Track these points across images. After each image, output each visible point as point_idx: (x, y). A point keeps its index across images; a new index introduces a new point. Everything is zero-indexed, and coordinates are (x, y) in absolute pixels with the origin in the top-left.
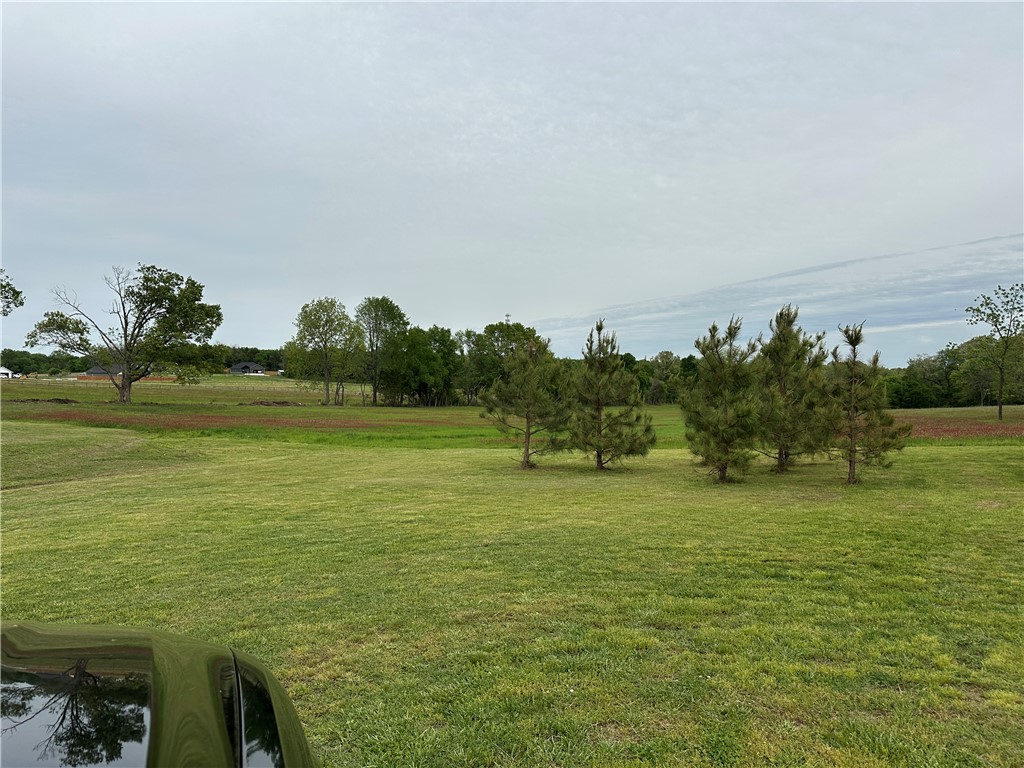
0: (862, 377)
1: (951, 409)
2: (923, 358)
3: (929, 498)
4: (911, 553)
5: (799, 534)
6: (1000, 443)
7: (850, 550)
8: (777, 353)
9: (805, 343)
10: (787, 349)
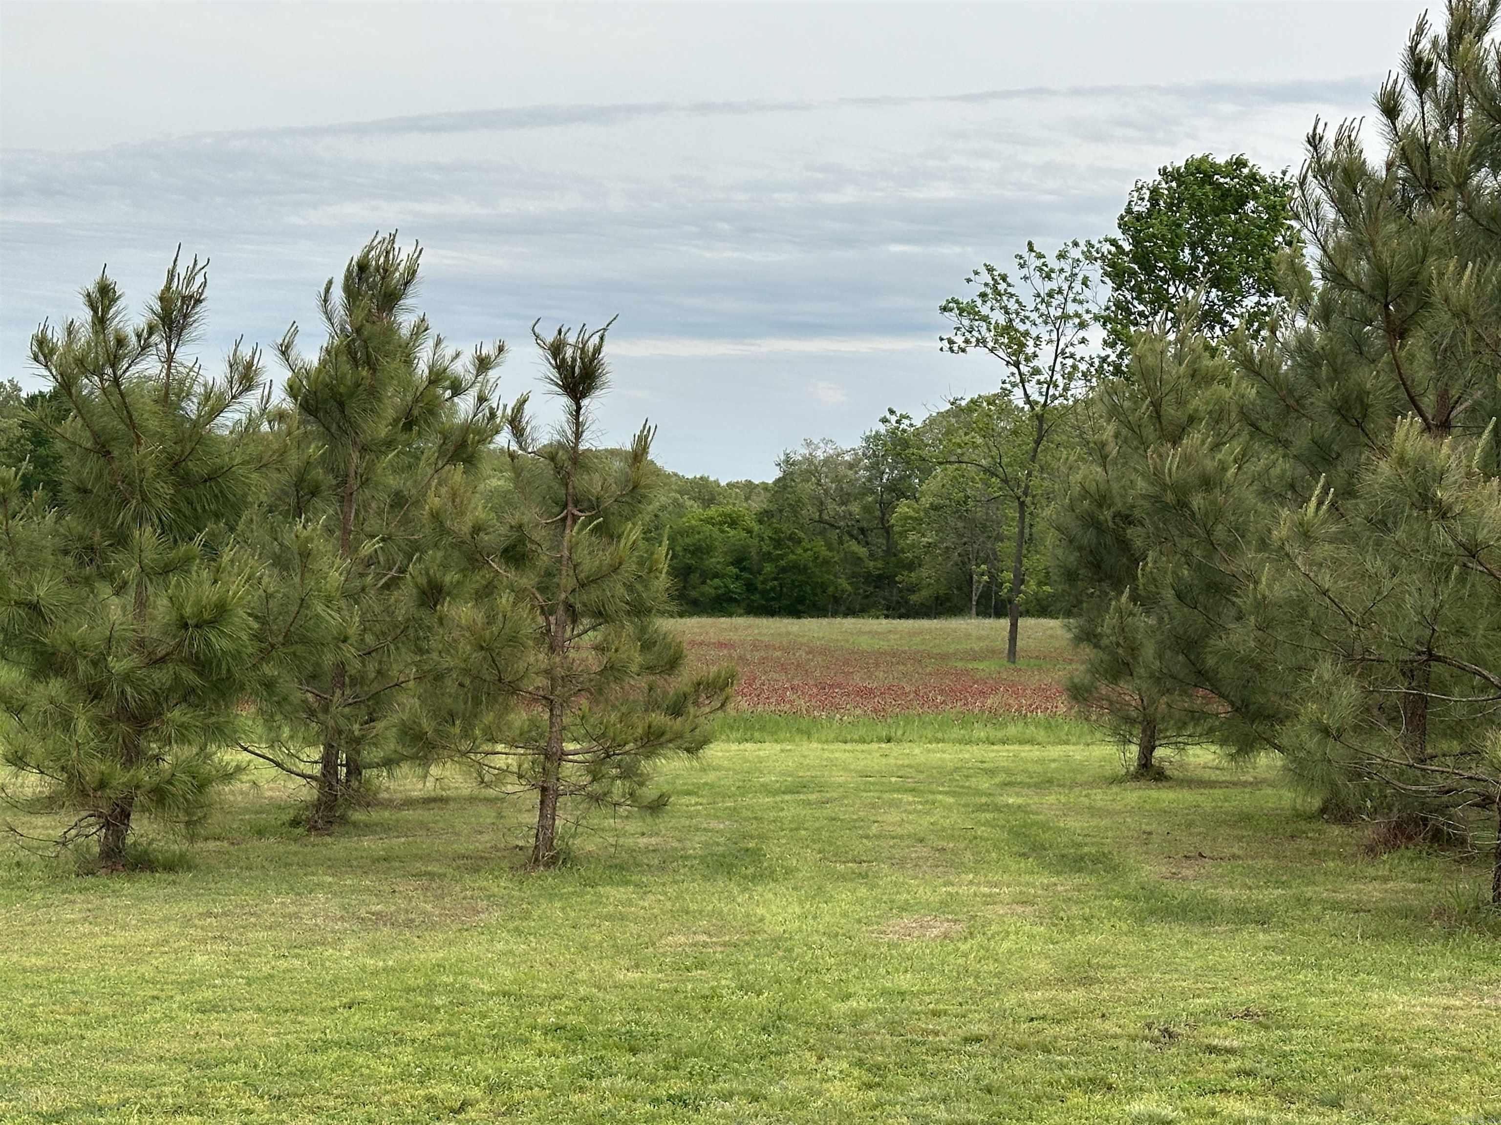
0: (594, 506)
1: (883, 624)
2: (820, 455)
3: (760, 911)
4: (662, 1093)
5: (327, 1045)
6: (994, 734)
7: (476, 1093)
8: (341, 405)
9: (437, 376)
10: (374, 393)
